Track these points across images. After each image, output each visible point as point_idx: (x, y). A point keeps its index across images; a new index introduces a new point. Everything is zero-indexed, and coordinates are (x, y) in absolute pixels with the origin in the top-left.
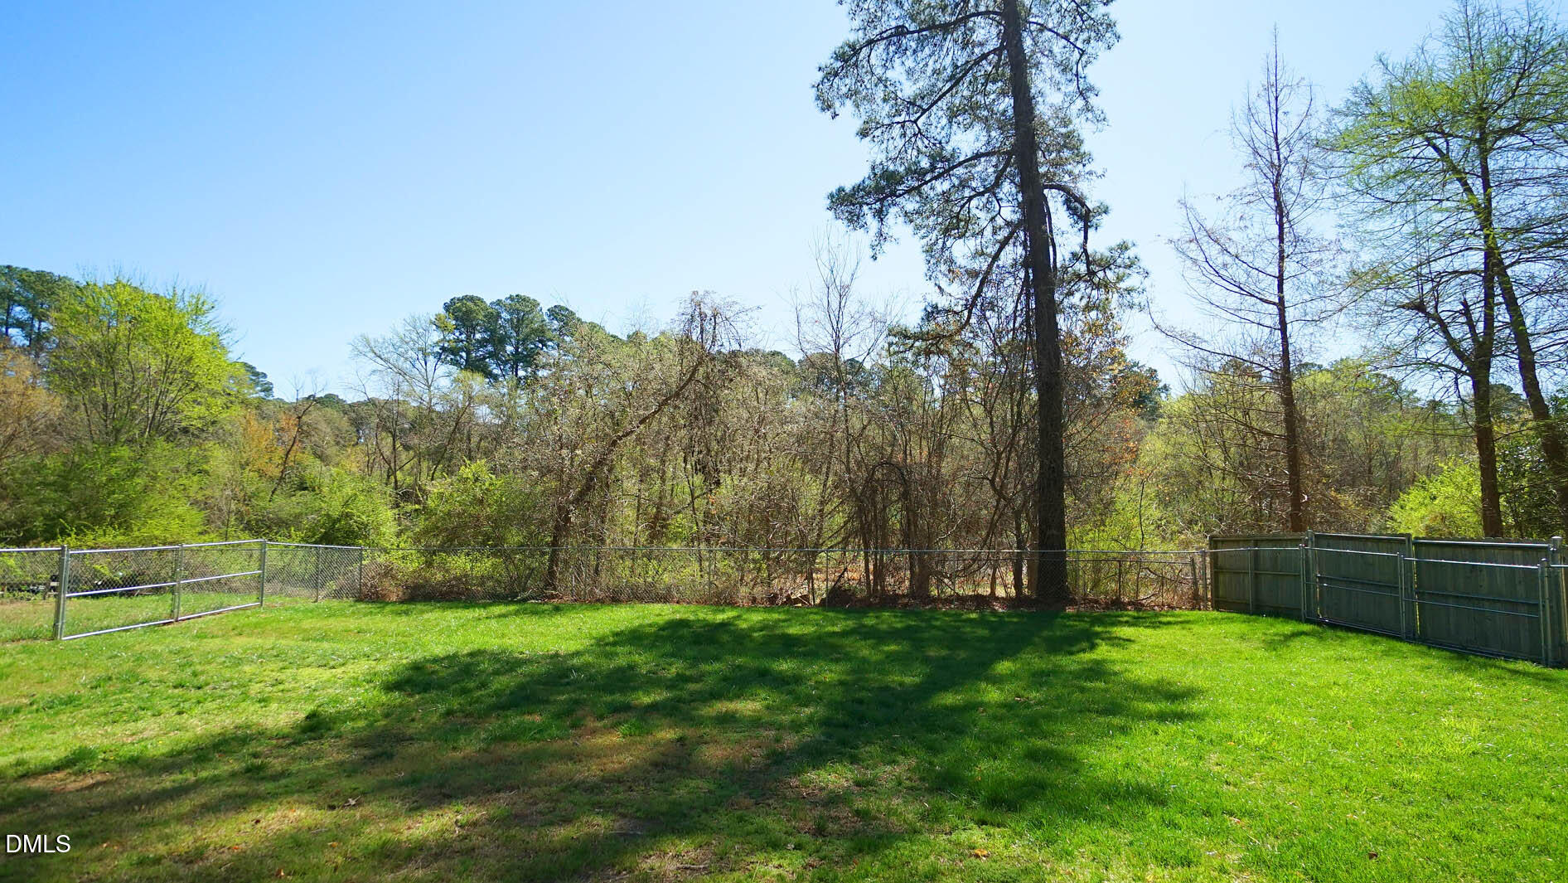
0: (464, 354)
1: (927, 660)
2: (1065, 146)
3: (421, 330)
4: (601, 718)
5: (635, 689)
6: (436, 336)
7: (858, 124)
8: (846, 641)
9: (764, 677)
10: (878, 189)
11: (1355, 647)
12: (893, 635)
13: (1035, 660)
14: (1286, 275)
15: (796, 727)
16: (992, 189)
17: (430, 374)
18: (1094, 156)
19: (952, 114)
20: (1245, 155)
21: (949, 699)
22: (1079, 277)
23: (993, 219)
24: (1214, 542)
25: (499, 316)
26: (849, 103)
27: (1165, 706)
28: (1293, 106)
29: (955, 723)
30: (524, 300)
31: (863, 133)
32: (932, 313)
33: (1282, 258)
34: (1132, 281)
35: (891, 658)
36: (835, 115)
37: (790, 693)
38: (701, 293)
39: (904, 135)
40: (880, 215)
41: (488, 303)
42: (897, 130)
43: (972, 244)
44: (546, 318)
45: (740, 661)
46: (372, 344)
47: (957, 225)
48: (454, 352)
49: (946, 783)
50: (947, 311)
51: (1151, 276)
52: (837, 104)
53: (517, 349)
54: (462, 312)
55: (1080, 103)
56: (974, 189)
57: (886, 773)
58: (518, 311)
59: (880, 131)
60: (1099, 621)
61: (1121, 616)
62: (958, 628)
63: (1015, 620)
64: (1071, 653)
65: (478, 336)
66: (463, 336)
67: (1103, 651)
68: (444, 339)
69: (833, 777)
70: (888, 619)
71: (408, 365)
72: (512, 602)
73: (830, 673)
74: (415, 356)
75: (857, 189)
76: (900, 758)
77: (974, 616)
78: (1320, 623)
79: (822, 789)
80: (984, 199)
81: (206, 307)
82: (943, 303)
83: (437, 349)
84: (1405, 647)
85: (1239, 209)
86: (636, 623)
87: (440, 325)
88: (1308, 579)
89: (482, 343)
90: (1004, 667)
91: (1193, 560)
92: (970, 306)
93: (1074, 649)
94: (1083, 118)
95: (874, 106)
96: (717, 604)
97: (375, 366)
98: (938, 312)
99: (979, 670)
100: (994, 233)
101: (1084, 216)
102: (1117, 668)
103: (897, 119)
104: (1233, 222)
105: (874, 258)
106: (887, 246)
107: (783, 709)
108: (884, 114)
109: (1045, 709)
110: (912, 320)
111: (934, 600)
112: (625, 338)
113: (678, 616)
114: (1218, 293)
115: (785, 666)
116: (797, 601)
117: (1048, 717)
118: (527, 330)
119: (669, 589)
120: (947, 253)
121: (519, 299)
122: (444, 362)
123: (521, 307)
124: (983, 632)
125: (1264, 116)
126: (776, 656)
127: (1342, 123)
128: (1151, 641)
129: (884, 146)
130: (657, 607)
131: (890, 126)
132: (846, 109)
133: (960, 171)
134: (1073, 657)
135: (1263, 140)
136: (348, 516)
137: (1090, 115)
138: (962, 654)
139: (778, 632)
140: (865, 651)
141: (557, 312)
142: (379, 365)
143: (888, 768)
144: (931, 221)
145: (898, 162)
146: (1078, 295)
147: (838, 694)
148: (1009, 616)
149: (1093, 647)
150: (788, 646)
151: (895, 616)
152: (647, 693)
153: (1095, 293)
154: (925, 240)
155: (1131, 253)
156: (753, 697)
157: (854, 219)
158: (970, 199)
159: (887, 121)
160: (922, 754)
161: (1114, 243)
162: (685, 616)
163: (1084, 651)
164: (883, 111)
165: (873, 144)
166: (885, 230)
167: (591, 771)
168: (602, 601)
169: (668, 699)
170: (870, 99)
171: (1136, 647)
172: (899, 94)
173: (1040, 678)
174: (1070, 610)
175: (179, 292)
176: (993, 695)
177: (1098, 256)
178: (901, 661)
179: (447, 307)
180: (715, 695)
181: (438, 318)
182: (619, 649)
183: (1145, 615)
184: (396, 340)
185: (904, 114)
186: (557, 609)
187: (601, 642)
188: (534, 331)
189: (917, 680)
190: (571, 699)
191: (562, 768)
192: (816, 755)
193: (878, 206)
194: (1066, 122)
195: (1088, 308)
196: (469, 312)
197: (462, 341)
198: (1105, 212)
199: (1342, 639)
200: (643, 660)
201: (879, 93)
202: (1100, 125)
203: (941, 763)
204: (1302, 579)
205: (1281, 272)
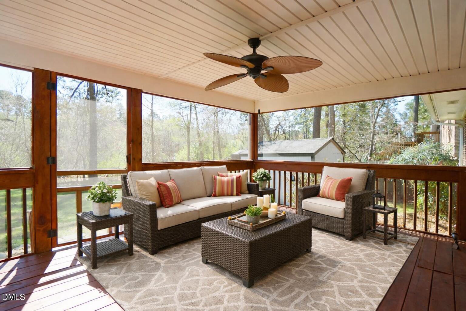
153: (109, 98)
195: (107, 102)
205: (152, 102)
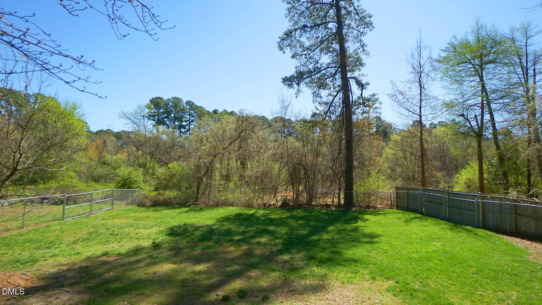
0: (157, 117)
1: (310, 226)
2: (357, 61)
3: (142, 109)
4: (227, 243)
5: (233, 235)
6: (147, 111)
7: (291, 54)
8: (288, 220)
9: (266, 232)
10: (297, 77)
11: (430, 222)
12: (301, 218)
13: (339, 226)
14: (422, 106)
15: (276, 245)
16: (333, 76)
17: (146, 124)
18: (366, 64)
19: (321, 50)
20: (411, 69)
21: (315, 238)
22: (360, 104)
23: (334, 85)
24: (397, 189)
25: (169, 104)
26: (288, 48)
27: (368, 240)
28: (425, 54)
29: (315, 244)
30: (177, 99)
31: (293, 57)
32: (314, 115)
33: (421, 101)
34: (377, 105)
35: (301, 225)
36: (284, 52)
37: (273, 236)
38: (242, 110)
39: (306, 58)
40: (298, 84)
41: (165, 99)
42: (304, 57)
43: (327, 92)
44: (185, 105)
45: (259, 226)
46: (126, 114)
47: (322, 86)
48: (153, 116)
49: (312, 258)
50: (319, 114)
51: (382, 104)
52: (285, 49)
53: (175, 115)
54: (156, 103)
55: (361, 49)
56: (328, 76)
57: (297, 256)
58: (175, 103)
59: (298, 57)
60: (361, 213)
61: (367, 211)
62: (319, 216)
63: (337, 213)
64: (350, 224)
65: (161, 111)
66: (156, 111)
67: (360, 223)
68: (150, 112)
69: (286, 257)
70: (299, 213)
71: (138, 121)
72: (186, 207)
73: (283, 230)
74: (140, 118)
75: (291, 77)
76: (300, 252)
77: (325, 211)
78: (423, 214)
79: (282, 259)
80: (331, 79)
81: (77, 107)
82: (318, 112)
83: (147, 115)
84: (442, 222)
85: (409, 85)
86: (227, 214)
87: (148, 106)
88: (421, 201)
89: (163, 113)
90: (331, 228)
91: (391, 194)
92: (326, 113)
93: (352, 222)
94: (362, 53)
95: (297, 49)
96: (248, 207)
97: (127, 122)
98: (316, 115)
99: (323, 229)
100: (334, 89)
101: (361, 86)
102: (361, 228)
103: (304, 53)
104: (407, 90)
105: (297, 97)
106: (300, 94)
107: (272, 240)
108: (300, 51)
109: (337, 240)
110: (308, 117)
111: (313, 206)
112: (211, 112)
113: (238, 212)
114: (402, 111)
115: (272, 228)
116: (272, 205)
117: (338, 243)
118: (179, 109)
119: (233, 202)
120: (319, 95)
121: (176, 98)
122: (150, 120)
123: (176, 101)
124: (326, 217)
125: (416, 56)
126: (268, 225)
127: (444, 54)
128: (373, 220)
129: (299, 61)
130: (231, 208)
131: (301, 55)
132: (288, 50)
133: (323, 72)
134: (351, 225)
135: (416, 64)
136: (131, 178)
137: (364, 52)
138: (320, 224)
139: (268, 217)
140: (293, 223)
141: (188, 103)
142: (128, 121)
143: (298, 255)
144: (314, 85)
145: (304, 66)
146: (360, 109)
147: (286, 236)
148: (336, 211)
149: (357, 222)
150: (271, 222)
151: (302, 212)
152: (236, 236)
153: (365, 108)
154: (312, 91)
155: (376, 97)
156: (264, 237)
157: (290, 86)
158: (327, 79)
159: (300, 54)
160: (306, 252)
161: (371, 93)
162: (240, 212)
163: (353, 223)
164: (299, 50)
165: (296, 61)
166: (300, 89)
167: (230, 256)
168: (213, 206)
169: (242, 238)
170: (295, 47)
171: (368, 222)
172: (304, 46)
173: (339, 232)
174: (354, 209)
175: (68, 102)
176: (326, 236)
177: (366, 98)
178: (303, 226)
179: (151, 101)
180: (254, 237)
181: (148, 104)
182: (225, 223)
183: (376, 211)
184: (134, 113)
185: (306, 51)
186: (201, 209)
187: (218, 220)
188: (181, 110)
189: (306, 232)
190: (217, 238)
191: (223, 255)
192: (281, 252)
193: (297, 82)
194: (357, 54)
195: (363, 113)
196: (159, 103)
197: (156, 113)
198: (368, 84)
199: (426, 219)
200: (233, 227)
201: (298, 45)
202: (367, 56)
203: (310, 254)
204: (419, 201)
205: (421, 105)
